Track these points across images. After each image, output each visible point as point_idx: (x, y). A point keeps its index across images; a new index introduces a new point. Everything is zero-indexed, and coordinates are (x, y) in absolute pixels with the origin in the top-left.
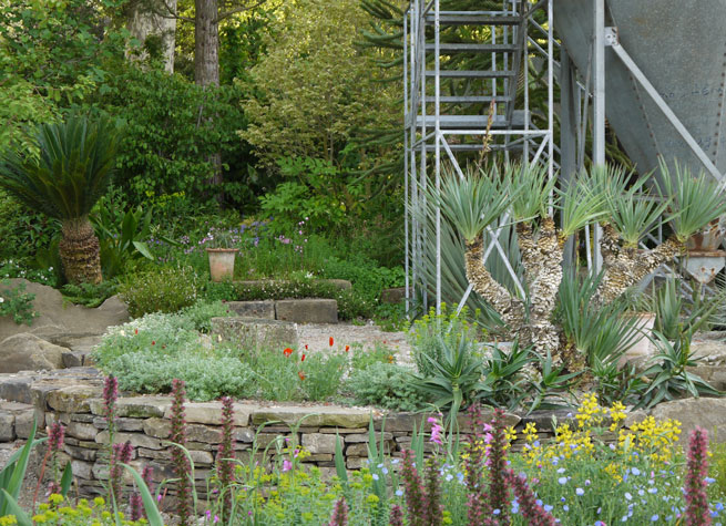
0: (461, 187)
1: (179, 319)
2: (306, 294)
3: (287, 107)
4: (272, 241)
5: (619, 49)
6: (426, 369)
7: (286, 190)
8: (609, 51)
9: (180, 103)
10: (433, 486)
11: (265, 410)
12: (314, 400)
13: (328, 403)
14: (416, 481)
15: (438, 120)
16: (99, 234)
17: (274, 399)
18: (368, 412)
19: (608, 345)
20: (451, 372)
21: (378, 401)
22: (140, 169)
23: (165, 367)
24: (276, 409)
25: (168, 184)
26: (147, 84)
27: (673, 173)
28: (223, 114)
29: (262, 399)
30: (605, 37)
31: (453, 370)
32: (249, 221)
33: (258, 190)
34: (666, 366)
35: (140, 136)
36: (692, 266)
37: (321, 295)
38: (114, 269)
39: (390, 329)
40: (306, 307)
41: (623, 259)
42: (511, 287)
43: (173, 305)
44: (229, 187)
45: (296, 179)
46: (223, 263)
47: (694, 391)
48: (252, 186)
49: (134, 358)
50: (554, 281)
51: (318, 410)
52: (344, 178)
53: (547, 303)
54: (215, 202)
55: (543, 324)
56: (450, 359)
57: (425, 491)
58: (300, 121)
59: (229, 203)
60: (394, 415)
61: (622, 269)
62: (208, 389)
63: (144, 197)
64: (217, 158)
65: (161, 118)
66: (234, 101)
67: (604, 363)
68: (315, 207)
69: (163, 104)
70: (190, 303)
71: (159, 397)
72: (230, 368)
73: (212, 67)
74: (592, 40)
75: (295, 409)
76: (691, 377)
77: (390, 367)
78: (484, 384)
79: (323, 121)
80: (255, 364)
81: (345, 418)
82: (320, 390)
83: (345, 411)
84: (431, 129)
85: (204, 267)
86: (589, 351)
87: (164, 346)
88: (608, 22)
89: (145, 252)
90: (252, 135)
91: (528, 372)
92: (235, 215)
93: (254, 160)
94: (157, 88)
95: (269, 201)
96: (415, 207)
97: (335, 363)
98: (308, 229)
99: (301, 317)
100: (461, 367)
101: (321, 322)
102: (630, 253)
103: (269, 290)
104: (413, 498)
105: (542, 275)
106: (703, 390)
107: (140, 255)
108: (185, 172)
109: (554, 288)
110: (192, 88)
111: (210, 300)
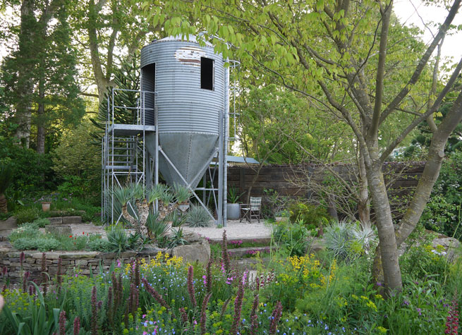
0: (121, 190)
1: (34, 224)
2: (72, 215)
3: (66, 161)
4: (61, 199)
5: (162, 151)
6: (111, 240)
7: (66, 184)
8: (160, 152)
9: (33, 158)
10: (120, 281)
11: (64, 254)
12: (78, 250)
13: (82, 251)
14: (116, 280)
15: (113, 167)
16: (6, 198)
17: (66, 250)
18: (95, 253)
19: (161, 231)
20: (118, 241)
21: (98, 250)
22: (19, 178)
23: (32, 242)
24: (67, 254)
25: (28, 182)
26: (22, 153)
27: (177, 185)
28: (46, 162)
29: (62, 250)
30: (158, 148)
31: (119, 241)
32: (53, 193)
33: (56, 183)
34: (176, 237)
35: (19, 168)
36: (181, 207)
37: (77, 215)
38: (11, 209)
39: (97, 225)
40: (72, 219)
41: (165, 209)
42: (134, 216)
43: (31, 220)
44: (47, 183)
45: (69, 181)
46: (47, 206)
47: (183, 243)
48: (54, 182)
49: (23, 240)
50: (146, 215)
51: (80, 253)
52: (83, 181)
53: (144, 221)
54: (43, 187)
55: (143, 227)
56: (118, 237)
57: (118, 282)
58: (69, 165)
59: (47, 187)
60: (102, 254)
61: (164, 212)
62: (46, 248)
63: (20, 186)
64: (43, 174)
65: (26, 163)
66: (49, 158)
67: (159, 236)
68: (75, 189)
69: (27, 158)
70: (36, 219)
71: (30, 251)
72: (53, 242)
73: (42, 148)
74: (155, 149)
75: (73, 254)
76: (182, 240)
77: (101, 240)
78: (128, 244)
79: (77, 165)
80: (60, 240)
81: (88, 255)
82: (80, 247)
83: (88, 253)
84: (111, 171)
85: (40, 208)
86: (156, 233)
87: (31, 235)
88: (159, 144)
89: (21, 203)
90: (55, 168)
91: (139, 240)
92: (49, 191)
93: (55, 175)
94: (25, 154)
95: (60, 188)
96: (105, 192)
97: (84, 239)
98: (72, 196)
99: (71, 222)
100: (121, 239)
101: (76, 223)
102: (166, 207)
103: (61, 214)
104: (115, 285)
105: (143, 214)
106: (186, 243)
107: (20, 204)
108: (34, 179)
109: (146, 217)
110: (36, 154)
111: (43, 218)
